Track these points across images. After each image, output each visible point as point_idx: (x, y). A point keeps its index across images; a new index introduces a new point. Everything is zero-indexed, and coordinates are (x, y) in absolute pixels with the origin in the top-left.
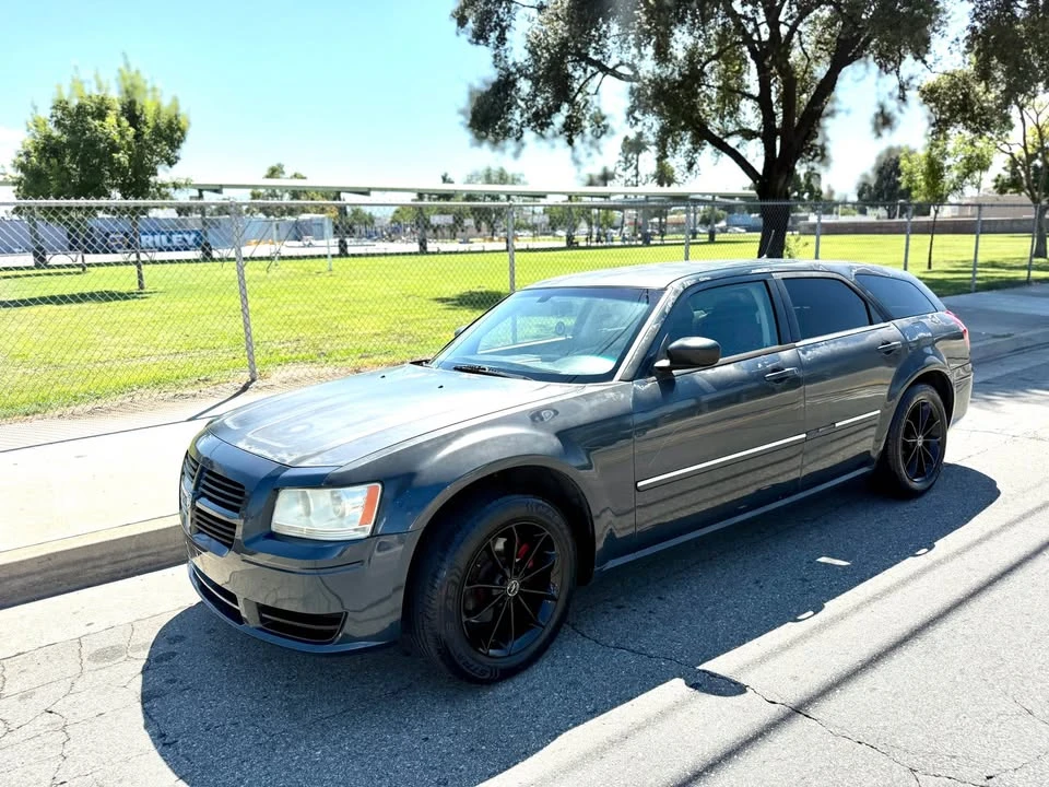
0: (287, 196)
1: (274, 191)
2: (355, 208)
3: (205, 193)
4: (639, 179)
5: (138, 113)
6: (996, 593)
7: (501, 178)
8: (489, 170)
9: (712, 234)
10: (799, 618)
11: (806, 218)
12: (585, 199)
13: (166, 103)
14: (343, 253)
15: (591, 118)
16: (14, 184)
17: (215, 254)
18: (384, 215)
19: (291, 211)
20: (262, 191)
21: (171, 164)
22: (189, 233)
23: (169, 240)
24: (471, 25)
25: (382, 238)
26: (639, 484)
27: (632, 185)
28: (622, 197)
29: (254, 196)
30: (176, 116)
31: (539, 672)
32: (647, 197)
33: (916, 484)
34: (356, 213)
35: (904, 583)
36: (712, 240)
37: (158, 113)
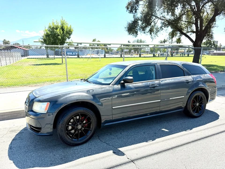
0: (96, 45)
1: (94, 44)
2: (109, 48)
3: (79, 44)
4: (172, 42)
5: (64, 28)
6: (199, 142)
7: (140, 42)
8: (138, 40)
9: (188, 55)
10: (148, 141)
11: (214, 52)
12: (159, 46)
13: (69, 26)
14: (105, 57)
15: (156, 28)
16: (41, 42)
17: (80, 57)
18: (115, 49)
19: (97, 48)
20: (91, 44)
21: (69, 38)
22: (76, 52)
23: (73, 53)
24: (129, 9)
25: (114, 54)
26: (113, 108)
27: (171, 43)
28: (168, 46)
29: (90, 45)
30: (70, 29)
31: (85, 145)
32: (173, 46)
33: (195, 114)
34: (110, 49)
35: (178, 137)
36: (188, 56)
37: (67, 28)
